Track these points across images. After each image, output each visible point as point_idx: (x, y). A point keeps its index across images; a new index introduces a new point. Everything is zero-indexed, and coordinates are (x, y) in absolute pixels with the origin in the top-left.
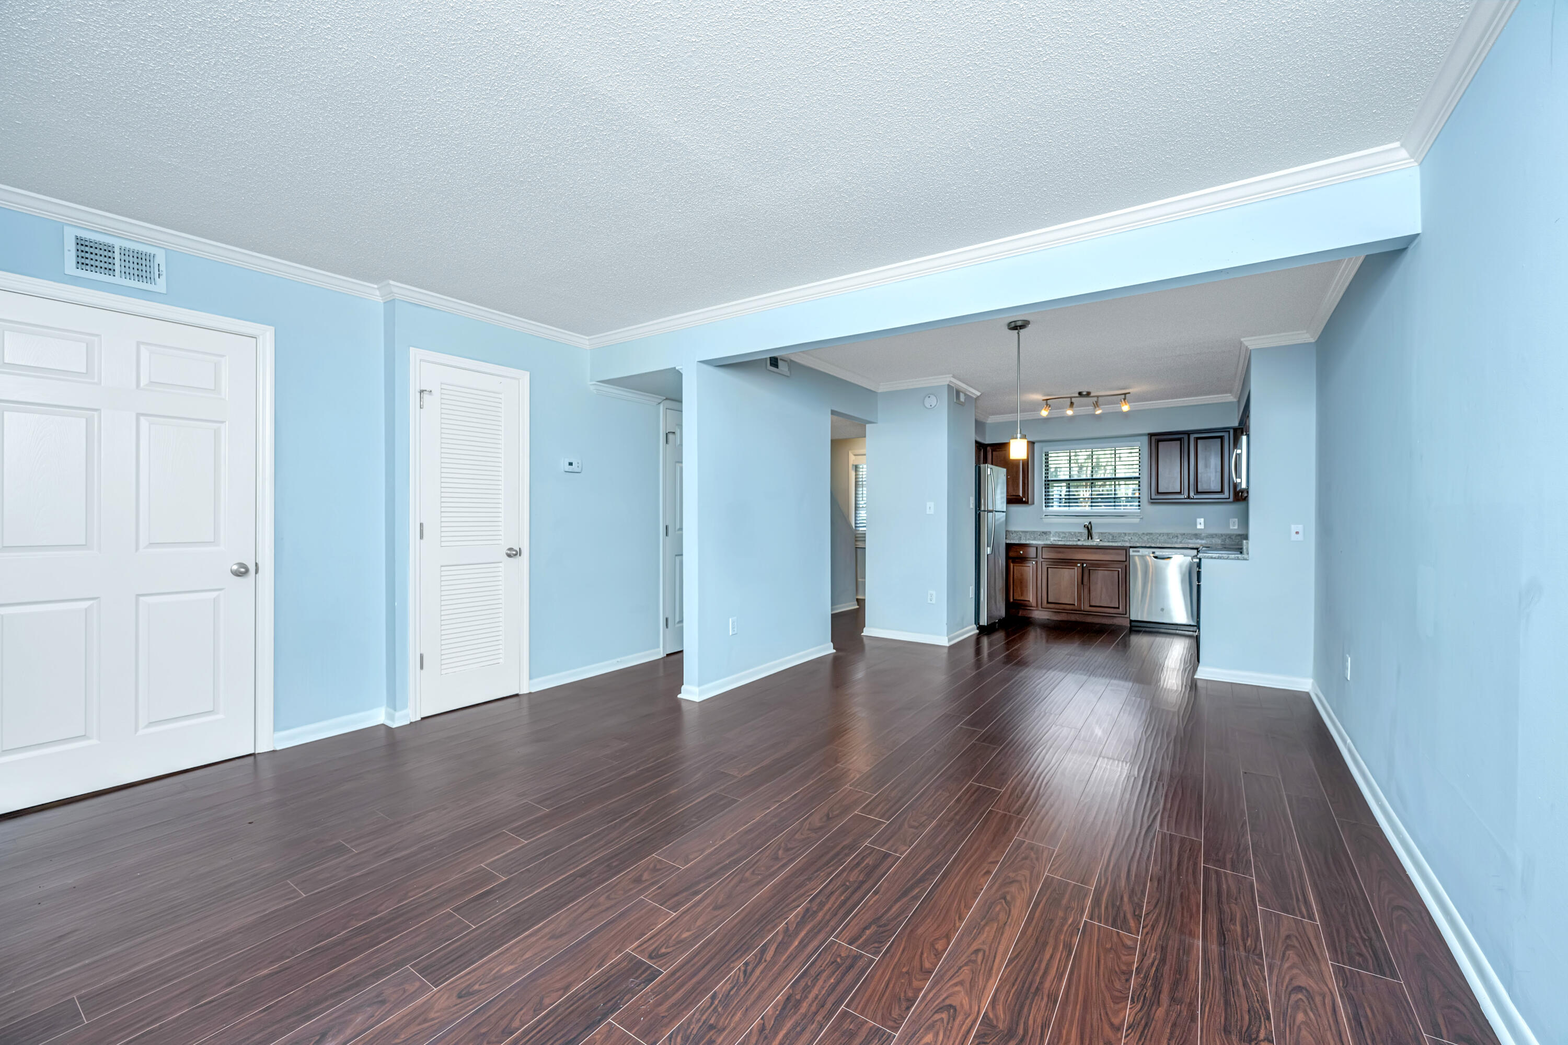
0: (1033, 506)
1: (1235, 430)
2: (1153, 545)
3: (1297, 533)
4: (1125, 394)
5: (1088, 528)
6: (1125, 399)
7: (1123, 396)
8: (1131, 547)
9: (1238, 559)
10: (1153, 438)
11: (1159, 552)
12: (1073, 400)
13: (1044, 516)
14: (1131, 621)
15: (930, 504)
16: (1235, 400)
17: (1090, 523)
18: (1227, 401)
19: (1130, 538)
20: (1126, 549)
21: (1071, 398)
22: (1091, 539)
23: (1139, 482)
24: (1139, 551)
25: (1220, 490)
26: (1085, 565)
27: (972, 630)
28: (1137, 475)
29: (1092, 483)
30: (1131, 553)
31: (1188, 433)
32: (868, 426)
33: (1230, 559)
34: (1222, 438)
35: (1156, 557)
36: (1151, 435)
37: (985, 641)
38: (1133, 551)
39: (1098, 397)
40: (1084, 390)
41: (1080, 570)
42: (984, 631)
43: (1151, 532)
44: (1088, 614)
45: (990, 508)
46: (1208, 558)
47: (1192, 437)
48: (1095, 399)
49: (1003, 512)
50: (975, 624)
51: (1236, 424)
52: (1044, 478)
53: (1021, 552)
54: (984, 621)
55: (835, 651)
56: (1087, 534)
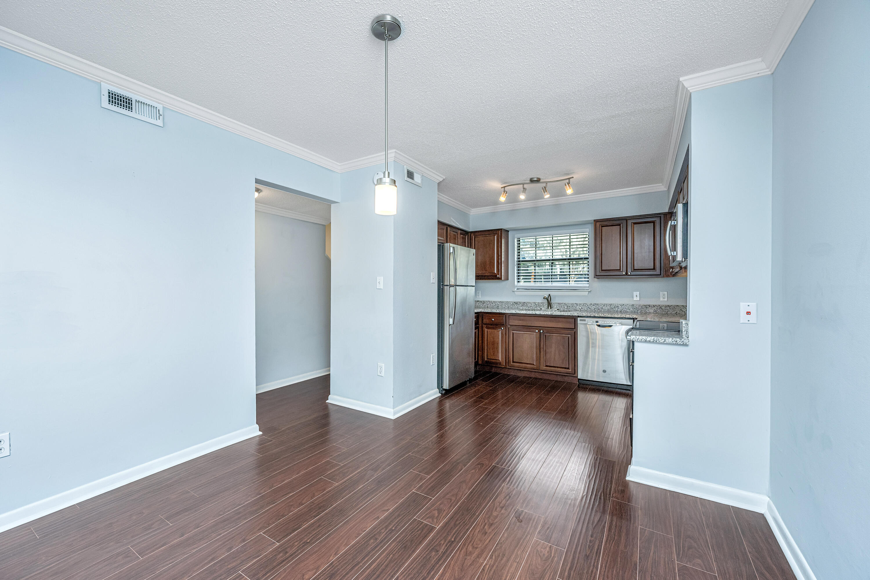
0: (507, 281)
1: (665, 214)
2: (597, 315)
3: (748, 313)
4: (569, 179)
5: (548, 300)
6: (568, 183)
7: (567, 181)
8: (578, 317)
9: (677, 344)
10: (598, 224)
11: (601, 322)
12: (525, 186)
13: (516, 290)
14: (579, 379)
15: (380, 279)
16: (666, 189)
17: (549, 295)
18: (660, 190)
19: (580, 308)
20: (575, 319)
21: (523, 184)
22: (551, 308)
23: (588, 262)
24: (585, 320)
25: (653, 268)
26: (542, 331)
27: (434, 394)
28: (587, 256)
29: (552, 263)
30: (579, 322)
31: (626, 219)
32: (333, 205)
33: (667, 344)
34: (654, 222)
35: (599, 326)
36: (596, 221)
37: (448, 404)
38: (581, 320)
39: (546, 183)
40: (535, 176)
41: (538, 335)
42: (447, 394)
43: (597, 303)
44: (545, 372)
45: (452, 282)
46: (641, 342)
47: (630, 222)
48: (544, 185)
49: (472, 286)
50: (438, 388)
51: (666, 210)
52: (516, 259)
53: (493, 320)
54: (446, 386)
55: (261, 433)
56: (547, 304)
